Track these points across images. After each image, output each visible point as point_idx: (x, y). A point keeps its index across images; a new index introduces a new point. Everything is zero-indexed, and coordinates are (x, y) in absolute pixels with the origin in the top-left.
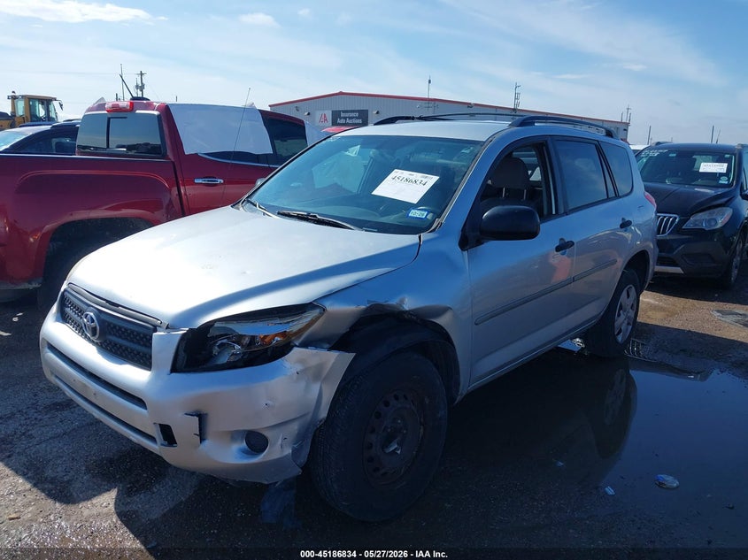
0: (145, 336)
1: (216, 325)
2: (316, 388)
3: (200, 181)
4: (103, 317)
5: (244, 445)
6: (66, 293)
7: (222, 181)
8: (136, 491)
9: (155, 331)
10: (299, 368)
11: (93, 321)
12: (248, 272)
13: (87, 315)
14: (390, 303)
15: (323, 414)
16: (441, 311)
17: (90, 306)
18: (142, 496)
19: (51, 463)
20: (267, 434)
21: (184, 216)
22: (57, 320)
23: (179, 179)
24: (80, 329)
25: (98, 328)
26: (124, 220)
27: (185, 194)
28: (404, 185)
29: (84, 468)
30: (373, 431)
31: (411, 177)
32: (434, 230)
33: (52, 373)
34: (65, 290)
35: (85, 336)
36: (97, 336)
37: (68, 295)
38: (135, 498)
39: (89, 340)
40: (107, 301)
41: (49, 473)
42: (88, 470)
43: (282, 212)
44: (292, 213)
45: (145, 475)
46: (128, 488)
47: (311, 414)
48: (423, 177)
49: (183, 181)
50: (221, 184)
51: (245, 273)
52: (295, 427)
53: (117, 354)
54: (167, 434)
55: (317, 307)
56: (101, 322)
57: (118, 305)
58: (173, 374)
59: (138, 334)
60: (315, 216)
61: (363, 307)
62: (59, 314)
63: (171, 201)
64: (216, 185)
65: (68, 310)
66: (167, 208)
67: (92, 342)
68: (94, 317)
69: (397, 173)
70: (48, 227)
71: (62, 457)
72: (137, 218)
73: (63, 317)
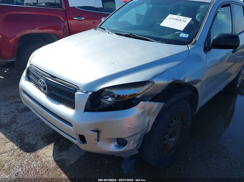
0: (71, 93)
1: (106, 90)
2: (148, 119)
3: (76, 18)
4: (48, 82)
5: (116, 143)
6: (29, 69)
7: (84, 18)
8: (63, 150)
9: (76, 92)
10: (142, 111)
11: (44, 84)
12: (116, 64)
13: (41, 81)
14: (181, 79)
15: (149, 129)
16: (196, 82)
17: (42, 76)
18: (65, 152)
19: (27, 136)
20: (127, 139)
21: (70, 35)
22: (26, 80)
23: (68, 17)
24: (38, 86)
25: (47, 87)
26: (46, 34)
27: (70, 24)
28: (175, 21)
29: (40, 138)
30: (167, 133)
31: (178, 18)
32: (193, 44)
33: (25, 102)
34: (29, 67)
35: (40, 90)
36: (46, 90)
37: (31, 69)
38: (63, 153)
39: (42, 91)
40: (50, 75)
41: (26, 140)
42: (42, 139)
43: (117, 33)
44: (122, 33)
45: (65, 142)
46: (59, 148)
47: (145, 130)
48: (183, 18)
49: (69, 18)
50: (83, 20)
51: (114, 64)
52: (138, 136)
53: (56, 99)
54: (82, 139)
55: (150, 82)
56: (48, 85)
57: (56, 77)
58: (85, 112)
59: (67, 92)
60: (134, 35)
61: (170, 82)
62: (27, 78)
63: (65, 26)
64: (81, 20)
65: (31, 76)
66: (63, 29)
67: (44, 93)
68: (44, 81)
69: (170, 16)
70: (17, 36)
71: (31, 133)
72: (52, 33)
73: (29, 79)
